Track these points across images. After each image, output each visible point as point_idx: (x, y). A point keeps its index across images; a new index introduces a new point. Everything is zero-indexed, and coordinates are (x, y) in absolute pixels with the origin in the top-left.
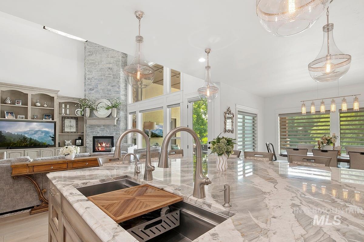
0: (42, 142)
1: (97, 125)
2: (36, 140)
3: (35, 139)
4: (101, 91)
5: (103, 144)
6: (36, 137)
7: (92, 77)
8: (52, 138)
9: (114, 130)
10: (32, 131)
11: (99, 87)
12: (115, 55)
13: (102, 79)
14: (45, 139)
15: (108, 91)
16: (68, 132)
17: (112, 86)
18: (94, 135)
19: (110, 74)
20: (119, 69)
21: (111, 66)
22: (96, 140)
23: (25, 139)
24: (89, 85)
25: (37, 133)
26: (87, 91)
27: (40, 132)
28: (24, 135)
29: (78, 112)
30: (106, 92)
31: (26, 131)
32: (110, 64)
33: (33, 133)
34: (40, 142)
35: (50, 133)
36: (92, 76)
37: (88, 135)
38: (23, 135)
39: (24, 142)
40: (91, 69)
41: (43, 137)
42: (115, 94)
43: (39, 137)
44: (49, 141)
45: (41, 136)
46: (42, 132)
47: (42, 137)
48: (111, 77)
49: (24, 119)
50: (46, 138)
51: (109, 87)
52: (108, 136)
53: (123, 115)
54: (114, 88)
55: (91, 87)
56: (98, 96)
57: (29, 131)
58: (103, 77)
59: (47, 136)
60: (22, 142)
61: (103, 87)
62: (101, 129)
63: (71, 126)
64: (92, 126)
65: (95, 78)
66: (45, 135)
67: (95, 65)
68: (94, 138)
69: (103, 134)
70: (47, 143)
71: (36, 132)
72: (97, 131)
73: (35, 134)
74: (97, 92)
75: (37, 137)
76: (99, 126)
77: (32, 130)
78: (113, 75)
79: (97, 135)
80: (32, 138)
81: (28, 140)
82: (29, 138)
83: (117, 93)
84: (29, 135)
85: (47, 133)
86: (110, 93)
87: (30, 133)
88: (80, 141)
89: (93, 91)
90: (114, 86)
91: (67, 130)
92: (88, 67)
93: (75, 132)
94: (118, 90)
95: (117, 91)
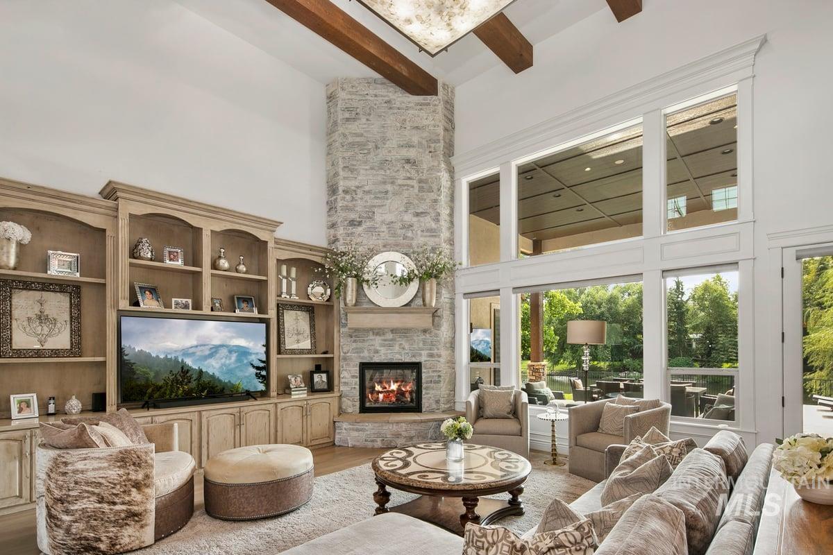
0: (230, 381)
1: (372, 329)
2: (213, 376)
3: (211, 374)
4: (384, 228)
5: (390, 386)
6: (214, 368)
7: (358, 187)
8: (258, 368)
9: (424, 342)
10: (203, 348)
11: (378, 218)
12: (426, 122)
13: (387, 192)
14: (240, 374)
15: (403, 227)
16: (293, 352)
17: (417, 215)
18: (363, 358)
19: (409, 178)
20: (436, 164)
21: (412, 154)
22: (368, 374)
23: (185, 371)
24: (346, 208)
25: (216, 352)
26: (342, 228)
27: (224, 351)
28: (182, 361)
29: (317, 292)
30: (399, 232)
31: (188, 348)
32: (411, 149)
33: (207, 353)
34: (226, 383)
35: (250, 354)
36: (357, 184)
37: (345, 359)
38: (180, 360)
39: (181, 383)
40: (354, 163)
41: (233, 366)
42: (426, 236)
43: (223, 365)
44: (247, 379)
45: (228, 362)
46: (230, 352)
47: (229, 365)
48: (413, 187)
49: (190, 311)
50: (241, 371)
51: (408, 218)
52: (407, 360)
53: (446, 300)
54: (422, 219)
55: (353, 216)
56: (372, 242)
57: (197, 346)
58: (389, 187)
59: (244, 364)
60: (177, 380)
61: (389, 217)
62: (385, 340)
63: (298, 334)
64: (357, 334)
65: (367, 188)
66: (239, 360)
67: (366, 151)
68: (364, 367)
69: (390, 356)
70: (244, 386)
71: (215, 350)
72: (372, 348)
73: (211, 356)
74: (371, 230)
75: (217, 366)
76: (378, 332)
77: (205, 345)
78: (420, 181)
79: (372, 358)
80: (204, 370)
81: (195, 377)
82: (197, 368)
83: (430, 236)
84: (194, 361)
85: (243, 352)
86: (410, 234)
87: (198, 353)
88: (324, 376)
89: (360, 229)
90: (422, 213)
91: (290, 344)
92: (345, 155)
93: (309, 352)
94: (433, 225)
95: (430, 230)
